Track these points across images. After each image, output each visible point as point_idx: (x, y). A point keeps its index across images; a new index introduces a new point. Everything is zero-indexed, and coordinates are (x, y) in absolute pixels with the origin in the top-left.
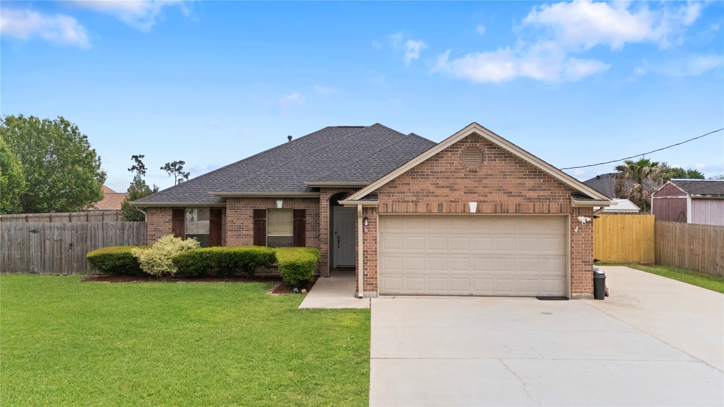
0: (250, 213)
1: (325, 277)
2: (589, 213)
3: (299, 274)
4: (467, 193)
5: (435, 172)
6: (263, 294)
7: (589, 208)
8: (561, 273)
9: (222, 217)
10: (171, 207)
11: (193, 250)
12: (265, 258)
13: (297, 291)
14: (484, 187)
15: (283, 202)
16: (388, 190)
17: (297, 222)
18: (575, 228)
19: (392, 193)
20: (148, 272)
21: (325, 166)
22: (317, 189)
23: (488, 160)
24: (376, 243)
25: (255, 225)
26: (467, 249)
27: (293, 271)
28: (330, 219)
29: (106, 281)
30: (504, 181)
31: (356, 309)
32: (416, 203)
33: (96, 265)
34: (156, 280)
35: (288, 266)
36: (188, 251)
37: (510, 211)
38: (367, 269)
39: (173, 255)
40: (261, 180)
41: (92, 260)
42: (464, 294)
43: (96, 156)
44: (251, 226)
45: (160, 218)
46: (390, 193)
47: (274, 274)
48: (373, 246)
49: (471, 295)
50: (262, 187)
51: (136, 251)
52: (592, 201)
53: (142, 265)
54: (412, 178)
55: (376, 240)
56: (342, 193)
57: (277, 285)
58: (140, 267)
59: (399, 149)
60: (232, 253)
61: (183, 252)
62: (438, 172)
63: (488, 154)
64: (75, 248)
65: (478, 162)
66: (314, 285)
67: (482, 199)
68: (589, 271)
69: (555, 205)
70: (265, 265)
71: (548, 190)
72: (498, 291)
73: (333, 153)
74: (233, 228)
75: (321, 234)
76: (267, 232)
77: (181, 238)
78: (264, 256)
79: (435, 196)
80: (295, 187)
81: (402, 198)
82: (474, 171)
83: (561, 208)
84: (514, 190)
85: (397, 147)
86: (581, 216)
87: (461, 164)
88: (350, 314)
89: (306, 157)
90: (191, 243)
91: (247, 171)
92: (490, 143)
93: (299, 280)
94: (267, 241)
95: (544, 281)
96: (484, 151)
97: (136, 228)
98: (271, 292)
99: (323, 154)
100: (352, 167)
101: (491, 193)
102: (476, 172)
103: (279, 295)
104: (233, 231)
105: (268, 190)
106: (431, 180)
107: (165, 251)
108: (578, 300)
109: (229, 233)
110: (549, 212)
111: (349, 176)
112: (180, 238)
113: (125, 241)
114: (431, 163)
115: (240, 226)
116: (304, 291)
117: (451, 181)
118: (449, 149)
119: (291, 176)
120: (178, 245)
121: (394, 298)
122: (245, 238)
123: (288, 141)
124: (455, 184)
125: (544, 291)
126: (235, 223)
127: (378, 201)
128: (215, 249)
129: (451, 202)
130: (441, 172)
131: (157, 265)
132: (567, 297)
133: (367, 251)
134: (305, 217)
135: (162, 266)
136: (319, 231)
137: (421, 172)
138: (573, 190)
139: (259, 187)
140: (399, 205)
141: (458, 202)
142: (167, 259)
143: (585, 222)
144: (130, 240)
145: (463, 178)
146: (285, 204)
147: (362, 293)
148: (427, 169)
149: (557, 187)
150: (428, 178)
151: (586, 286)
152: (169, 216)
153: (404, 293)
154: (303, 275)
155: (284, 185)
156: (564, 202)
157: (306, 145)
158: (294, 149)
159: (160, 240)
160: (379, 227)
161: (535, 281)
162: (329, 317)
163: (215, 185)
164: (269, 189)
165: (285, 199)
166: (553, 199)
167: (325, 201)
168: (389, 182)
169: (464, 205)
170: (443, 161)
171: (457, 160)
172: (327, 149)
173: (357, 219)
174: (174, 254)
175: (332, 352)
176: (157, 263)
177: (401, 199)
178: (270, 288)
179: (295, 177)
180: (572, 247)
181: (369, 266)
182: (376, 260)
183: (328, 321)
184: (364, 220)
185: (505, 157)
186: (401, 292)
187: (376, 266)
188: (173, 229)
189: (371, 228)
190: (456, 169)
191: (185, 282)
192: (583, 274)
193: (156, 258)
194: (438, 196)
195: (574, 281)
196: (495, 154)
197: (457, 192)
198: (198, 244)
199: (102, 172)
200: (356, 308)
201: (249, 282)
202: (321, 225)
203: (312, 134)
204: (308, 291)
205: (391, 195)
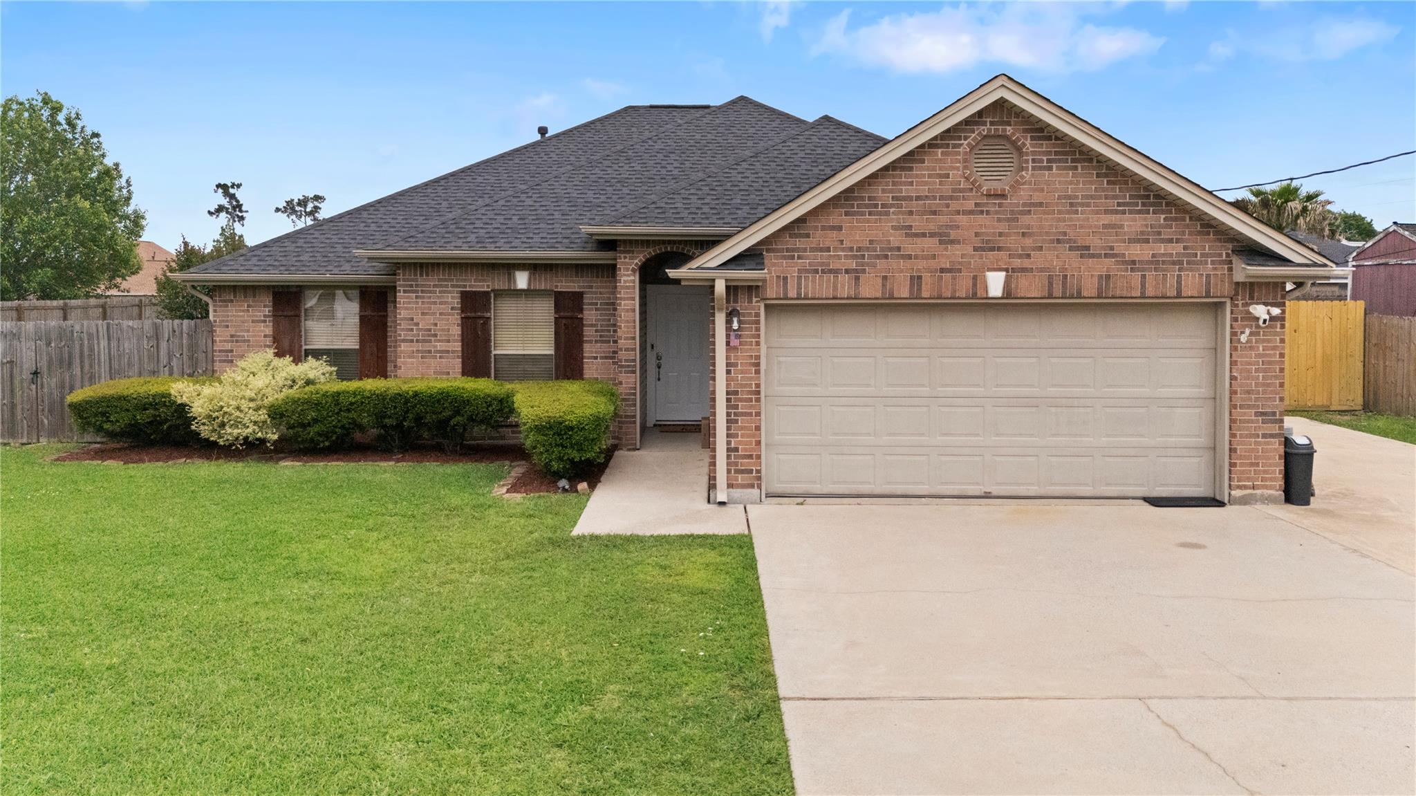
0: (454, 299)
1: (629, 450)
2: (1275, 297)
3: (572, 447)
4: (983, 249)
5: (904, 198)
6: (483, 495)
7: (1276, 284)
8: (1204, 441)
9: (389, 309)
10: (268, 287)
11: (318, 386)
12: (489, 406)
13: (567, 487)
14: (1024, 234)
15: (530, 274)
16: (790, 242)
17: (564, 321)
18: (1243, 333)
19: (798, 250)
20: (212, 439)
21: (626, 190)
22: (608, 244)
23: (1034, 168)
24: (758, 372)
25: (465, 328)
26: (978, 386)
27: (556, 440)
28: (641, 314)
29: (114, 459)
30: (1071, 219)
31: (714, 535)
32: (856, 274)
33: (89, 424)
34: (232, 457)
35: (545, 427)
36: (307, 389)
37: (1085, 293)
38: (736, 436)
39: (270, 399)
40: (479, 224)
41: (79, 409)
42: (970, 494)
43: (121, 176)
44: (456, 331)
45: (243, 311)
46: (793, 250)
47: (511, 442)
48: (751, 379)
49: (987, 496)
50: (478, 240)
51: (182, 390)
52: (1288, 266)
53: (197, 423)
54: (847, 214)
55: (758, 365)
56: (668, 252)
57: (518, 470)
58: (193, 427)
59: (798, 152)
60: (411, 393)
61: (293, 392)
62: (910, 198)
63: (1034, 153)
64: (45, 380)
65: (1009, 173)
66: (607, 471)
67: (1017, 263)
68: (1272, 436)
69: (1194, 277)
70: (489, 424)
71: (1178, 241)
72: (1052, 484)
73: (644, 161)
74: (414, 335)
75: (621, 349)
76: (492, 344)
77: (291, 358)
78: (486, 402)
79: (903, 257)
80: (559, 240)
81: (822, 264)
82: (997, 195)
83: (1208, 283)
84: (1096, 243)
85: (794, 146)
86: (1257, 304)
87: (967, 179)
88: (701, 550)
89: (581, 171)
90: (314, 369)
91: (445, 204)
92: (1037, 126)
93: (572, 461)
94: (493, 365)
95: (1164, 460)
96: (1024, 145)
97: (188, 334)
98: (504, 490)
99: (620, 165)
100: (692, 191)
101: (1041, 248)
102: (1003, 196)
103: (524, 498)
104: (412, 341)
105: (493, 245)
106: (894, 218)
107: (251, 390)
108: (1247, 507)
109: (403, 347)
110: (1179, 296)
111: (685, 214)
112: (288, 359)
113: (162, 365)
114: (894, 176)
115: (430, 330)
116: (583, 486)
117: (943, 219)
118: (939, 142)
119: (547, 213)
120: (284, 374)
121: (802, 504)
122: (440, 357)
123: (538, 137)
124: (951, 227)
125: (1163, 485)
126: (417, 324)
127: (766, 271)
128: (371, 385)
129: (942, 270)
130: (918, 198)
131: (232, 422)
132: (1218, 498)
133: (736, 393)
134: (581, 310)
135: (244, 425)
136: (615, 342)
137: (870, 198)
138: (1238, 241)
139: (472, 238)
140: (814, 281)
141: (960, 271)
142: (257, 409)
143: (1267, 317)
144: (174, 363)
145: (971, 212)
146: (535, 279)
147: (726, 492)
148: (884, 191)
149: (1200, 233)
150: (887, 214)
151: (1265, 472)
152: (265, 306)
153: (825, 491)
154: (580, 450)
155: (531, 235)
156: (1215, 269)
157: (580, 146)
158: (552, 155)
159: (241, 363)
160: (766, 333)
161: (1141, 459)
162: (650, 561)
163: (372, 235)
164: (498, 245)
165: (535, 267)
166: (1188, 263)
167: (630, 272)
168: (791, 223)
169: (975, 278)
170: (924, 170)
171: (958, 169)
172: (630, 153)
173: (713, 315)
174: (273, 397)
175: (672, 676)
176: (232, 417)
177: (821, 266)
178: (501, 478)
179: (557, 215)
180: (1233, 378)
181: (742, 428)
182: (758, 414)
183: (649, 575)
184: (730, 315)
185: (1073, 161)
186: (817, 489)
187: (758, 428)
188: (274, 338)
189: (748, 336)
190: (954, 190)
191: (298, 464)
192: (1257, 443)
193: (229, 406)
194: (910, 257)
195: (1238, 461)
196: (1049, 153)
197: (958, 246)
198: (331, 373)
199: (135, 212)
200: (716, 533)
201: (451, 463)
202: (620, 328)
203: (593, 122)
204: (592, 486)
205: (796, 254)
